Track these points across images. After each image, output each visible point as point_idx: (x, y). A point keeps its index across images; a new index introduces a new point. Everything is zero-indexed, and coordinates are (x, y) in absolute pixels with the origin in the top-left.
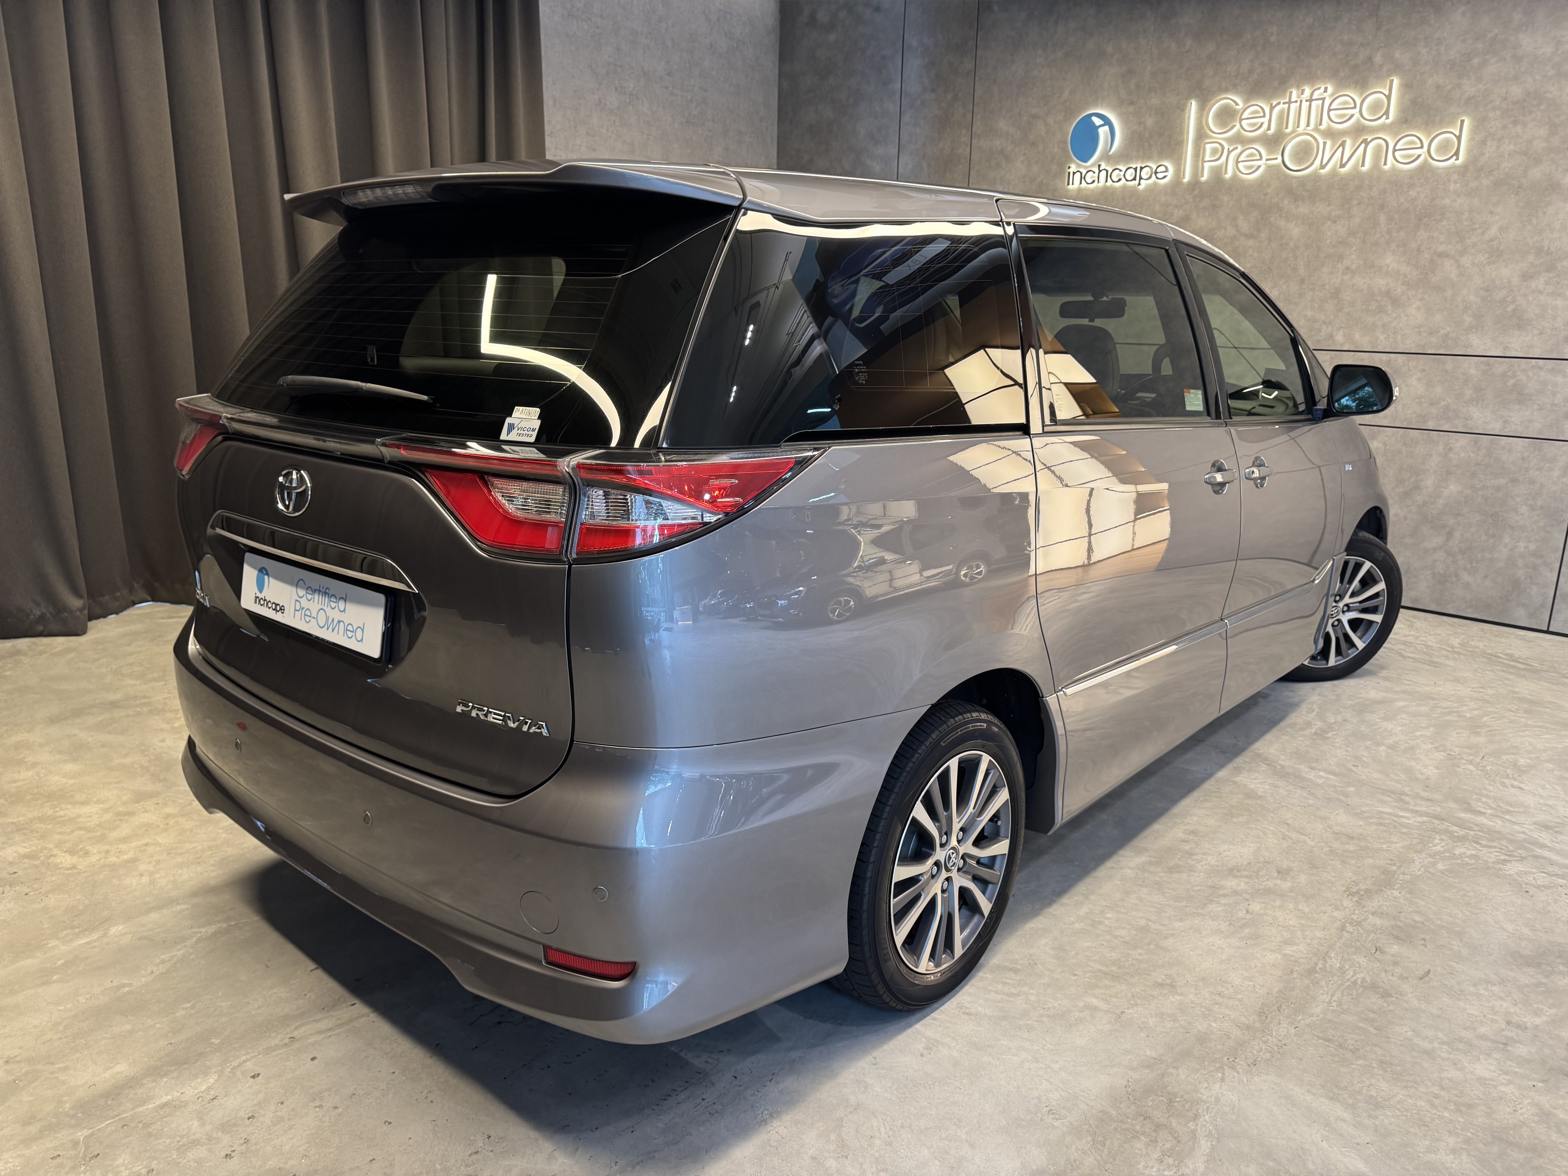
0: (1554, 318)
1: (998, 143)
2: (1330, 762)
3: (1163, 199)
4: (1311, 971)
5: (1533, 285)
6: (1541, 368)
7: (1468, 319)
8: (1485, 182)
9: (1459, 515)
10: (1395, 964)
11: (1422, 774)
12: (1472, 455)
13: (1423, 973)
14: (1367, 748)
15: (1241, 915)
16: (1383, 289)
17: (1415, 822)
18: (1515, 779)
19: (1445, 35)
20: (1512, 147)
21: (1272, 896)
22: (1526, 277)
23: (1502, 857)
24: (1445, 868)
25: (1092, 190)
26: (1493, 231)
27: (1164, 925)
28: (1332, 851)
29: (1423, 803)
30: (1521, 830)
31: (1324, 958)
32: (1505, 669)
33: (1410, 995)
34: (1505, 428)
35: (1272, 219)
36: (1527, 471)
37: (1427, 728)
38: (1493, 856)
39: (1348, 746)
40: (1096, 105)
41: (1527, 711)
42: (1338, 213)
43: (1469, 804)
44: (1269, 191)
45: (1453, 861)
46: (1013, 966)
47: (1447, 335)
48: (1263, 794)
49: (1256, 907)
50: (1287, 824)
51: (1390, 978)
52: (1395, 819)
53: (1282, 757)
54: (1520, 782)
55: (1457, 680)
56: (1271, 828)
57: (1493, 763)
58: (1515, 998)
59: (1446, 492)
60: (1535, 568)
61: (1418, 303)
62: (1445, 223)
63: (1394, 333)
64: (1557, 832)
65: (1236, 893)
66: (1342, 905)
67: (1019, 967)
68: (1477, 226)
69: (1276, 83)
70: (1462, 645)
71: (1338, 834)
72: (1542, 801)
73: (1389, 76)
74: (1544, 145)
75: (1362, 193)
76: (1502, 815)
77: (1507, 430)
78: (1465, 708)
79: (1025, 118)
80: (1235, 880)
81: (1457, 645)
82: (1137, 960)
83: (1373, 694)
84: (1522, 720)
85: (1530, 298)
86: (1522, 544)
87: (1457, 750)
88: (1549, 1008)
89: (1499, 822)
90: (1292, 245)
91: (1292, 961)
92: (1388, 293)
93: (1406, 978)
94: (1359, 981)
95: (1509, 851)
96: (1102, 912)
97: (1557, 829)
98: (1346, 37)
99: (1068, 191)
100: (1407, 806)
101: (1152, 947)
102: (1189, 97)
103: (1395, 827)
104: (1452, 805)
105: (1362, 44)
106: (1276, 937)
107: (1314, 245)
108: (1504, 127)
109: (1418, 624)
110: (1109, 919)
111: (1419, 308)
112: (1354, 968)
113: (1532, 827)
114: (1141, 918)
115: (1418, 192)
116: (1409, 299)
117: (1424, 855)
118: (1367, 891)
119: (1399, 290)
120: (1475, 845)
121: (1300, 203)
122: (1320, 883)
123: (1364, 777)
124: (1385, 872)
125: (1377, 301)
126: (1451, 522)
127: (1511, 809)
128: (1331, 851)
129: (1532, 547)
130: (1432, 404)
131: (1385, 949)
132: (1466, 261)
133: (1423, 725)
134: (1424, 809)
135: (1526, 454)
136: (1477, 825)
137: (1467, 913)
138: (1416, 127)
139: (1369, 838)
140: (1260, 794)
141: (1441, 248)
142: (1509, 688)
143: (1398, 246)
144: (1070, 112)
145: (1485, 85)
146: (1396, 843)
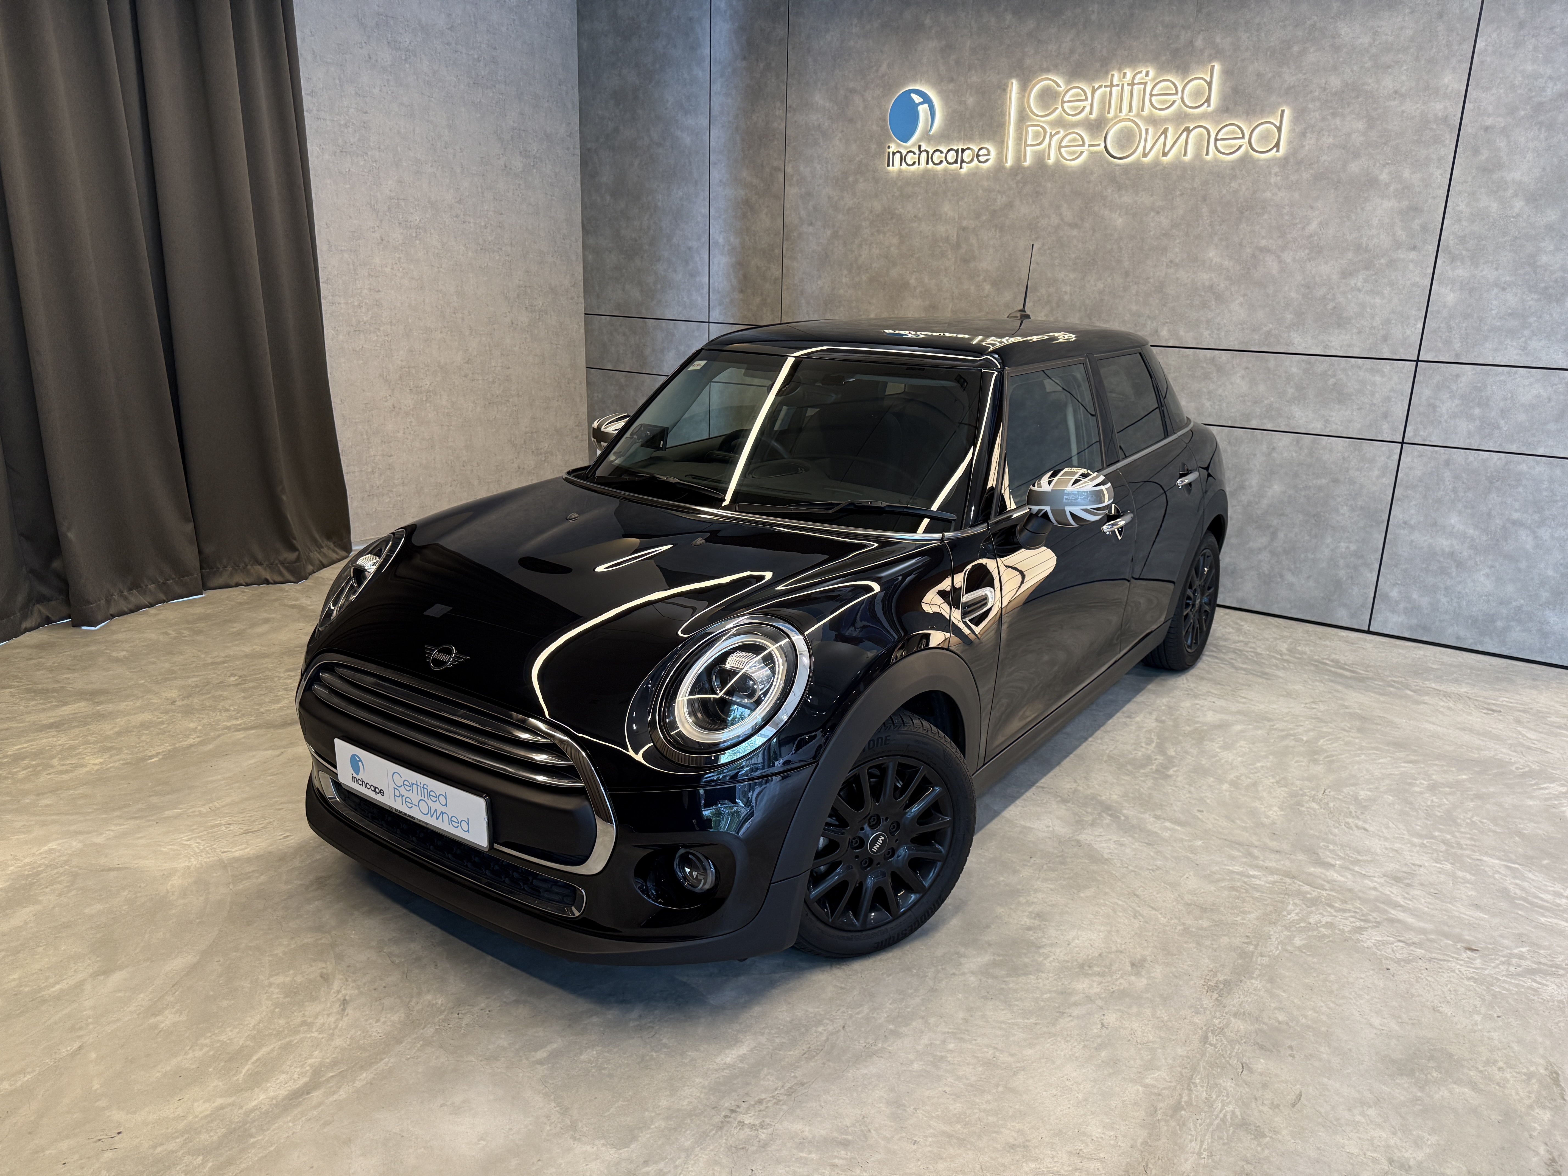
0: (1373, 317)
1: (814, 118)
2: (1175, 808)
3: (986, 184)
4: (1177, 1108)
5: (1352, 283)
6: (1360, 368)
7: (1289, 316)
8: (1305, 175)
9: (1283, 514)
10: (1265, 1086)
11: (1268, 817)
12: (1294, 454)
13: (1294, 1097)
14: (1210, 786)
15: (1095, 1031)
16: (1207, 283)
17: (1266, 882)
18: (1358, 818)
19: (1265, 20)
20: (1331, 140)
21: (1127, 1000)
22: (1346, 274)
23: (1358, 924)
24: (1304, 942)
25: (913, 173)
26: (1313, 226)
27: (1012, 1055)
28: (1186, 930)
29: (1272, 856)
30: (1371, 885)
31: (1189, 1085)
32: (1333, 678)
33: (1284, 1132)
34: (1326, 427)
35: (1096, 208)
36: (1347, 471)
37: (1266, 757)
38: (1348, 922)
39: (1190, 785)
40: (915, 81)
41: (1360, 730)
42: (1160, 203)
43: (1318, 854)
44: (1092, 178)
45: (1310, 933)
46: (844, 1136)
47: (1269, 333)
48: (1109, 856)
49: (1111, 1018)
50: (1138, 896)
51: (1261, 1108)
52: (1246, 880)
53: (1126, 804)
54: (1365, 822)
55: (1289, 695)
56: (1120, 903)
57: (1335, 798)
58: (1394, 1124)
59: (1270, 492)
60: (1356, 568)
61: (1241, 299)
62: (1266, 217)
63: (1218, 330)
64: (1408, 885)
65: (1089, 999)
66: (1202, 1006)
67: (850, 1138)
68: (1298, 221)
69: (1098, 65)
70: (1291, 651)
71: (1190, 905)
72: (1387, 845)
73: (1210, 61)
74: (1361, 139)
75: (1184, 184)
76: (1351, 867)
77: (1328, 430)
78: (1300, 730)
79: (842, 92)
80: (1087, 981)
81: (1285, 651)
82: (984, 1111)
83: (1211, 717)
84: (1357, 741)
85: (1350, 296)
86: (1342, 544)
87: (1298, 782)
88: (1430, 1135)
89: (1350, 876)
90: (1116, 236)
91: (1155, 1094)
92: (1211, 287)
93: (1278, 1106)
94: (1229, 1117)
95: (1363, 915)
96: (944, 1042)
97: (1407, 881)
98: (1167, 19)
99: (888, 172)
100: (1255, 862)
101: (1000, 1089)
102: (1011, 76)
103: (1247, 891)
104: (1301, 856)
105: (1183, 27)
106: (1135, 1060)
107: (1138, 237)
108: (1324, 119)
109: (1246, 627)
110: (951, 1051)
111: (1241, 304)
112: (1221, 1098)
113: (1382, 880)
114: (988, 1046)
115: (1240, 185)
116: (1232, 294)
117: (1279, 928)
118: (1226, 983)
119: (1222, 285)
120: (1329, 909)
121: (1124, 192)
122: (1176, 977)
123: (1210, 826)
124: (1243, 954)
125: (1201, 296)
126: (1275, 522)
127: (1360, 858)
128: (1184, 930)
129: (1353, 547)
130: (1255, 403)
131: (1251, 1066)
132: (1287, 257)
133: (1263, 754)
134: (1275, 864)
135: (1346, 454)
136: (1328, 882)
137: (1332, 1005)
138: (1237, 116)
139: (1222, 909)
140: (1106, 856)
141: (1263, 243)
142: (1340, 702)
143: (1221, 240)
144: (888, 87)
145: (1305, 74)
146: (1250, 913)
